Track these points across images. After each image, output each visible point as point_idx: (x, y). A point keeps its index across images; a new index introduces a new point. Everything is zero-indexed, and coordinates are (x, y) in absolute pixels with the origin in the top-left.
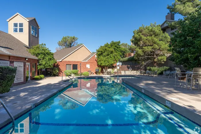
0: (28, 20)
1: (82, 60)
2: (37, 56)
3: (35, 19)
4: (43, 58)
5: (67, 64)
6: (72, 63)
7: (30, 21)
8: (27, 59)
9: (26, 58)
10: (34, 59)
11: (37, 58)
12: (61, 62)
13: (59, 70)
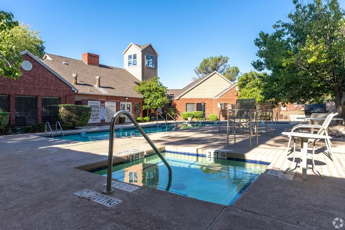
0: (141, 50)
1: (214, 96)
2: (143, 94)
3: (150, 46)
4: (149, 96)
5: (187, 104)
6: (196, 102)
7: (144, 50)
8: (127, 99)
9: (126, 97)
10: (138, 98)
11: (141, 96)
12: (179, 99)
13: (176, 111)
